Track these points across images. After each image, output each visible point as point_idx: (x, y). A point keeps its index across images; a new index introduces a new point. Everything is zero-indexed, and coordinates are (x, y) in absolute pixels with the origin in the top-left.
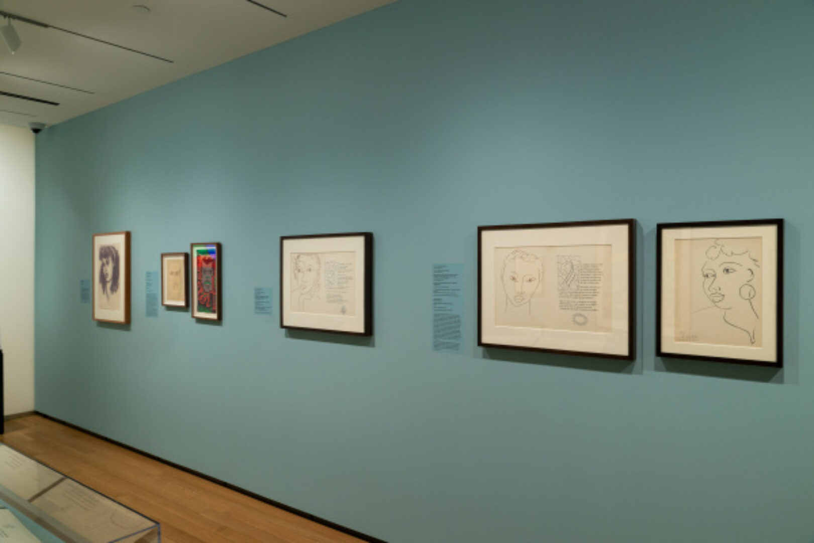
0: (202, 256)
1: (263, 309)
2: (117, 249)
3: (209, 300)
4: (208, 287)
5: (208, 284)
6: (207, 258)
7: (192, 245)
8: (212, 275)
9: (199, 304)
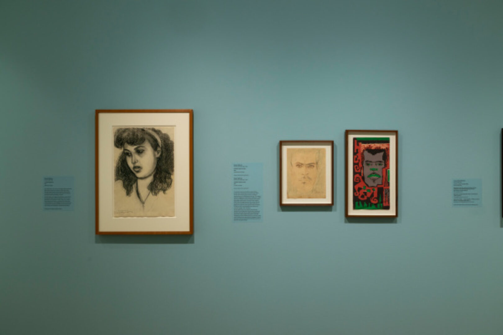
0: (364, 146)
1: (468, 200)
2: (164, 132)
3: (376, 195)
4: (374, 180)
5: (375, 177)
6: (373, 148)
7: (347, 133)
8: (383, 166)
9: (355, 199)
